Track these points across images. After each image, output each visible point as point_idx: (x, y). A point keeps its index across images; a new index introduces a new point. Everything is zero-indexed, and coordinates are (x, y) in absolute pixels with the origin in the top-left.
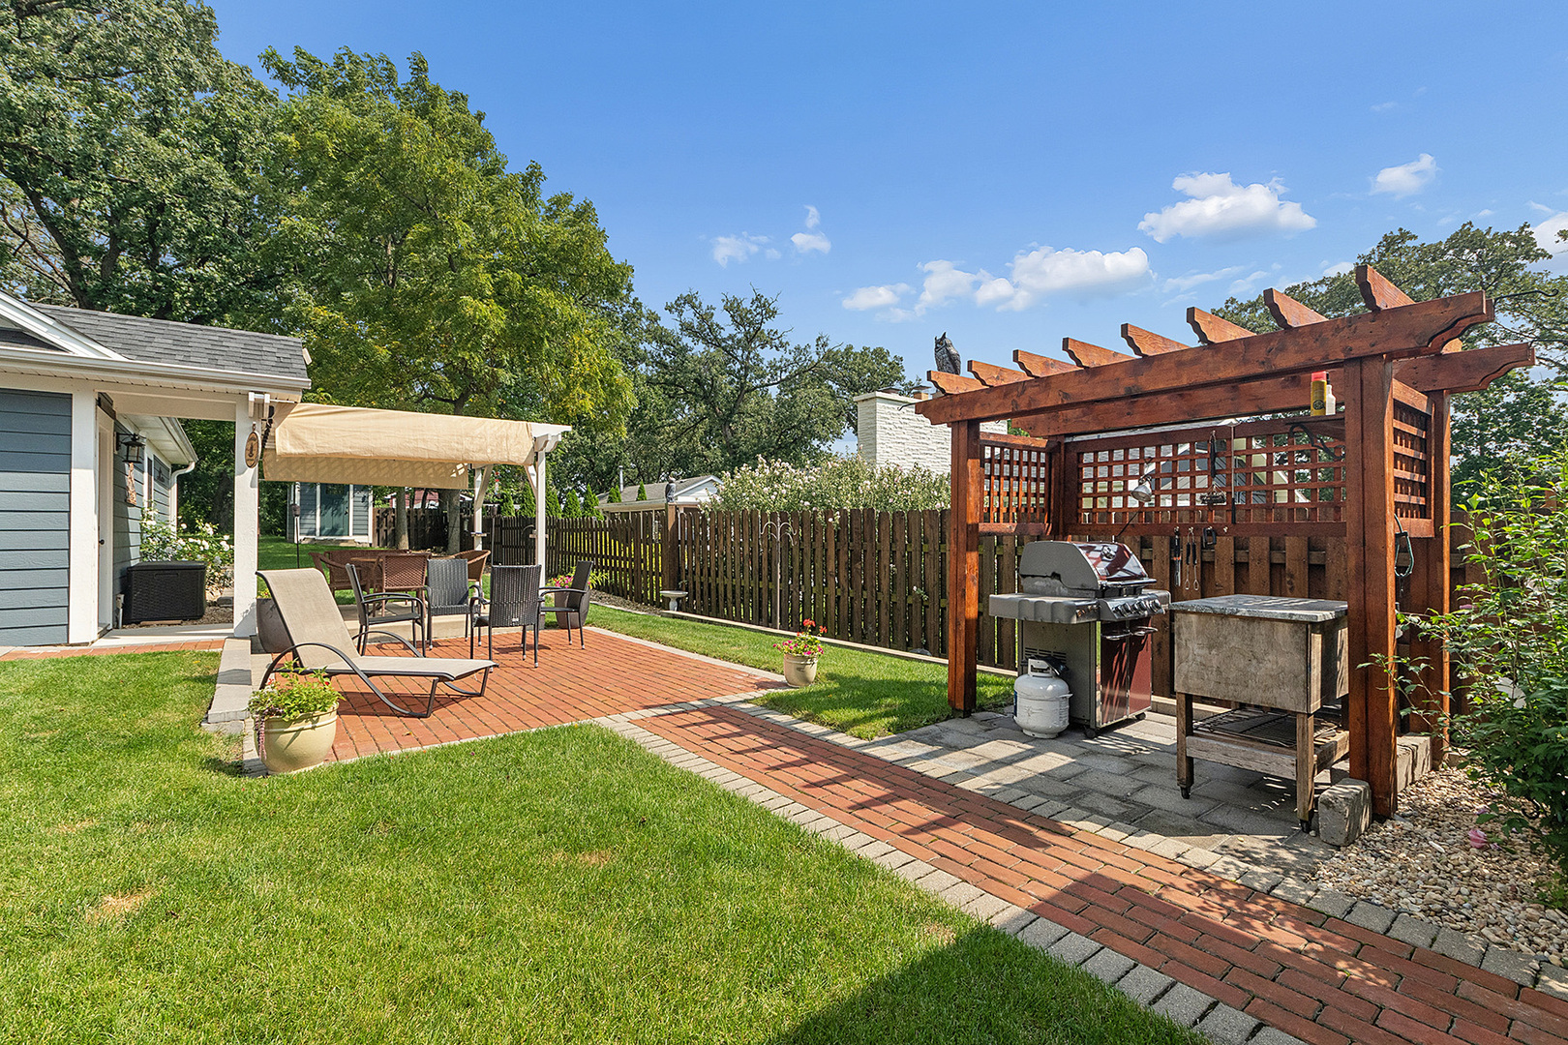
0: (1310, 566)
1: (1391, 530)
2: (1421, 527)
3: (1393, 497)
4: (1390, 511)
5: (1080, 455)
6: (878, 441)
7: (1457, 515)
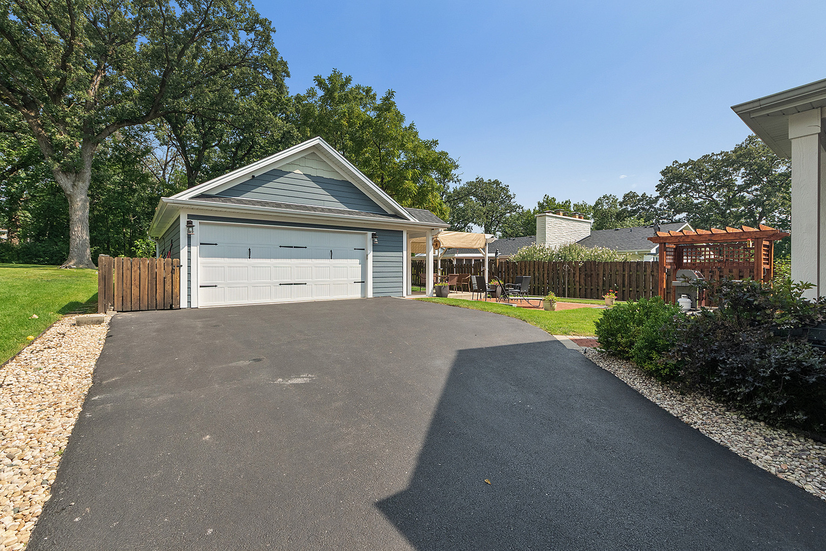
0: (740, 276)
1: (762, 267)
2: (767, 267)
3: (763, 261)
4: (762, 264)
5: (683, 249)
6: (547, 233)
7: (774, 265)
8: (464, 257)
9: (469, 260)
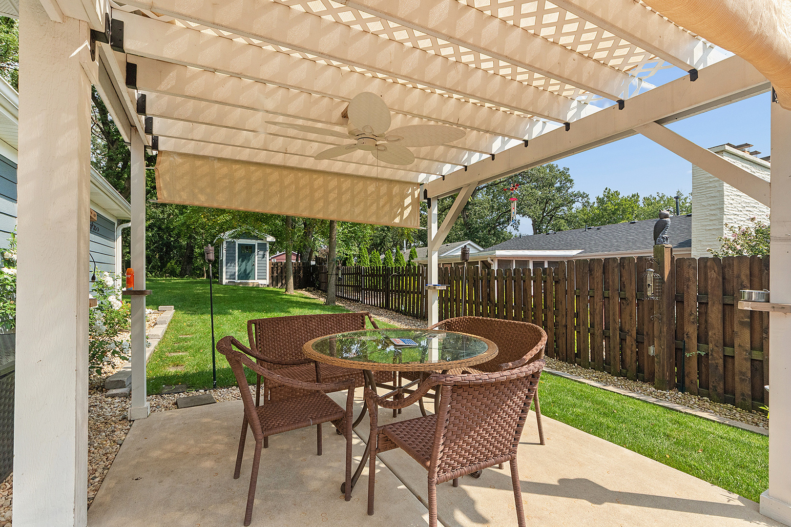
8: (514, 257)
9: (522, 262)
